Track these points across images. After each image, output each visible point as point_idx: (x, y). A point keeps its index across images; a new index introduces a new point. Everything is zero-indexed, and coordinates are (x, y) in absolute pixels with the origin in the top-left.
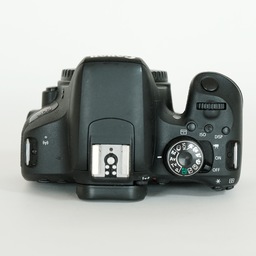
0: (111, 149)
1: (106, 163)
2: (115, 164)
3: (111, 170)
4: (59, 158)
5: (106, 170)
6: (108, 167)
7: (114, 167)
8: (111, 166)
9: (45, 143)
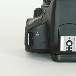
0: (69, 38)
1: (67, 45)
2: (71, 45)
3: (69, 48)
4: (44, 42)
5: (67, 48)
6: (68, 47)
7: (71, 47)
8: (69, 46)
9: (37, 35)
